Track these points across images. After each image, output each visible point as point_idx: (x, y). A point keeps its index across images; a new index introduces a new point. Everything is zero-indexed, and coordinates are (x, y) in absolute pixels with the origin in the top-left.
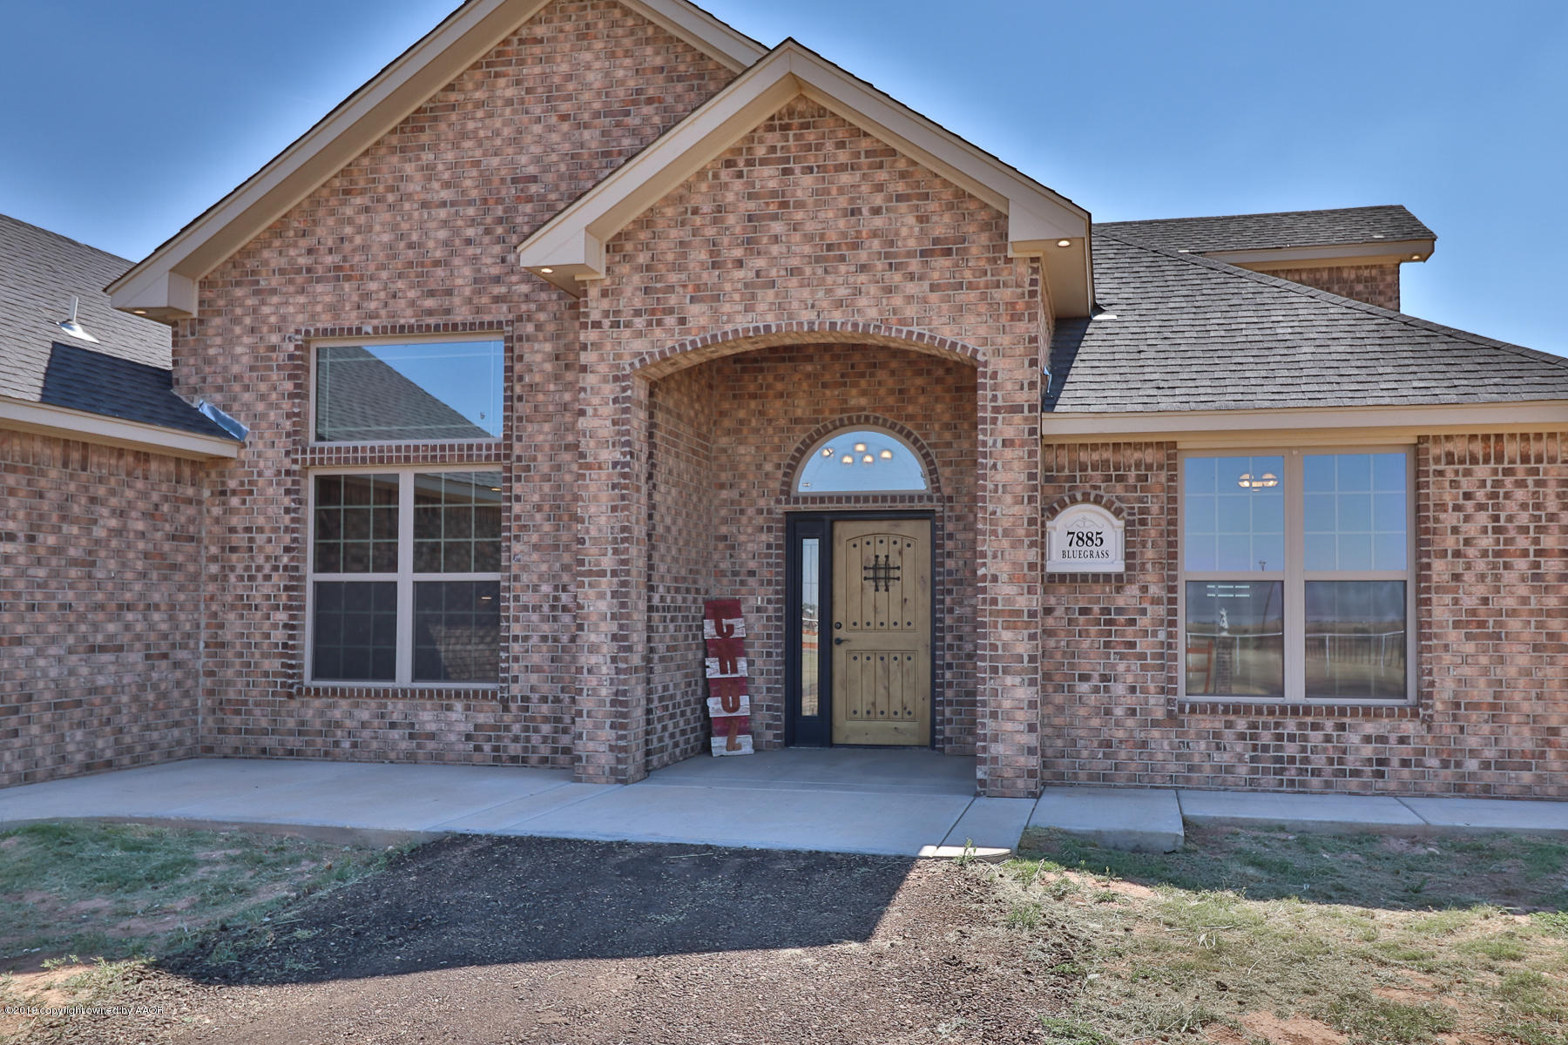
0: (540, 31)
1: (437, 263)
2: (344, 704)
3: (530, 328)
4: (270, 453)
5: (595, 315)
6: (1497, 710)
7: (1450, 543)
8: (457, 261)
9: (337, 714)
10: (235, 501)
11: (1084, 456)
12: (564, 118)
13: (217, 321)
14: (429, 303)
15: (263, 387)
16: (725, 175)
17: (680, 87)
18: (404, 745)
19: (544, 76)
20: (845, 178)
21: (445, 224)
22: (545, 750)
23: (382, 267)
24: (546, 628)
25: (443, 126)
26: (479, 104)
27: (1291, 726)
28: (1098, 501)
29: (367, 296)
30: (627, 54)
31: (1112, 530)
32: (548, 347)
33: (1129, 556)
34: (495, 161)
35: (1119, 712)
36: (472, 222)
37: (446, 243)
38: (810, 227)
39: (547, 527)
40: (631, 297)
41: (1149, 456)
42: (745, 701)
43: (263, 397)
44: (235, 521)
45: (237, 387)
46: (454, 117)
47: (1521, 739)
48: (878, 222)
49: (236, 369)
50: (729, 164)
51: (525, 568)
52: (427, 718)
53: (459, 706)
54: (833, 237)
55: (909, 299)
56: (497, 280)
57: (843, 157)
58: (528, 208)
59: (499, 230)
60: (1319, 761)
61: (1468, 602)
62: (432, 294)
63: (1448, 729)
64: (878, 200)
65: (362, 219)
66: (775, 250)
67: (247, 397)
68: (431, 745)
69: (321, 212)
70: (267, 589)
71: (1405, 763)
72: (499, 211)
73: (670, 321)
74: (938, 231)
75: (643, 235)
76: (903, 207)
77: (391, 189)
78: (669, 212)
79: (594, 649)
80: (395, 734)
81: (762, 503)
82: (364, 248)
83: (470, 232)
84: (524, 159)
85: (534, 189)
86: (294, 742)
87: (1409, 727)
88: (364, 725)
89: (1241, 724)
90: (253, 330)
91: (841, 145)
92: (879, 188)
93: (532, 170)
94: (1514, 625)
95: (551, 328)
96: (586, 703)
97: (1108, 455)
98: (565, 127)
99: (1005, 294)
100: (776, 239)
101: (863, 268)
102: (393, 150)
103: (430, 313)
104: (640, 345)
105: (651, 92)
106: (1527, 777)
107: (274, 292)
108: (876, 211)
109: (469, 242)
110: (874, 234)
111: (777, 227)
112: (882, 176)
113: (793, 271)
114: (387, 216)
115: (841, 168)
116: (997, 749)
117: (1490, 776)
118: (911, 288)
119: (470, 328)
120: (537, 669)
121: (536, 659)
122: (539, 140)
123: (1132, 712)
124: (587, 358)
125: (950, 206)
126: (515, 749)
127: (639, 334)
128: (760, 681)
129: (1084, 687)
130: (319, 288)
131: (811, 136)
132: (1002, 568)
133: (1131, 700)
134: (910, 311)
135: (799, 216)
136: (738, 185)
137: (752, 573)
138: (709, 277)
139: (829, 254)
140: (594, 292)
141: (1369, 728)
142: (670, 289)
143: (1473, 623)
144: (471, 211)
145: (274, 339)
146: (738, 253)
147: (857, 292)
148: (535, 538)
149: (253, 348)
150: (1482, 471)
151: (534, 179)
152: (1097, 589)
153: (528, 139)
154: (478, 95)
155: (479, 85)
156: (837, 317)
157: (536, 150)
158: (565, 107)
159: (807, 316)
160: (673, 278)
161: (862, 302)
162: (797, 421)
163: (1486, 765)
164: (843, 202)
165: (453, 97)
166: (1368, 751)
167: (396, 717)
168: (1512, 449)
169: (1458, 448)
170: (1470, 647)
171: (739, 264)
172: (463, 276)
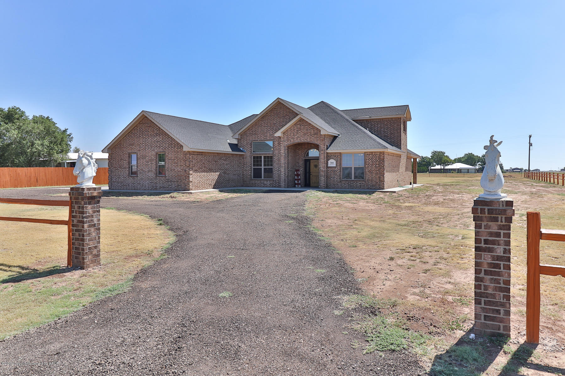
0: (276, 107)
1: (265, 133)
2: (257, 181)
3: (275, 140)
4: (248, 154)
5: (282, 140)
6: (372, 180)
7: (368, 163)
8: (268, 133)
9: (256, 182)
10: (245, 159)
11: (332, 154)
12: (279, 117)
13: (242, 139)
14: (265, 137)
15: (247, 146)
16: (295, 126)
17: (291, 114)
18: (263, 185)
19: (277, 112)
20: (306, 127)
21: (266, 129)
22: (278, 186)
23: (260, 133)
24: (277, 173)
25: (266, 118)
26: (270, 115)
27: (352, 182)
28: (333, 159)
29: (258, 137)
30: (285, 110)
31: (335, 162)
32: (277, 142)
33: (336, 165)
34: (271, 122)
35: (335, 181)
36: (269, 129)
37: (267, 131)
38: (303, 131)
39: (277, 162)
40: (285, 139)
41: (338, 154)
42: (300, 181)
43: (247, 148)
44: (245, 161)
45: (245, 146)
46: (267, 117)
47: (374, 183)
48: (309, 131)
49: (244, 145)
50: (295, 125)
51: (275, 166)
52: (265, 182)
53: (269, 181)
54: (305, 133)
55: (312, 139)
56: (272, 135)
57: (306, 124)
58: (275, 127)
59: (272, 129)
60: (355, 186)
61: (369, 169)
62: (265, 136)
63: (367, 182)
64: (309, 129)
65: (258, 128)
66: (300, 134)
67: (246, 147)
68: (266, 185)
69: (253, 127)
70: (248, 168)
71: (363, 186)
72: (272, 127)
73: (289, 141)
74: (315, 132)
75: (287, 132)
76: (312, 129)
77: (261, 125)
78: (289, 130)
79: (282, 175)
80: (262, 184)
81: (302, 158)
82: (258, 131)
83: (269, 130)
84: (274, 122)
85: (276, 125)
86: (251, 185)
87: (363, 182)
88: (259, 183)
89: (347, 182)
90: (246, 140)
91: (306, 123)
92: (310, 127)
93: (275, 123)
94: (374, 172)
95: (278, 140)
96: (282, 180)
97: (334, 154)
98: (279, 118)
99: (322, 138)
100: (300, 133)
101: (308, 136)
102: (261, 120)
103: (265, 138)
104: (286, 143)
105: (288, 114)
106: (374, 187)
107: (248, 136)
108: (309, 130)
109: (269, 131)
110: (309, 132)
111: (300, 131)
112: (310, 126)
113: (301, 136)
114: (260, 128)
115: (306, 125)
116: (321, 184)
117: (371, 187)
118: (313, 138)
119: (269, 140)
120: (276, 177)
121: (276, 176)
122: (276, 119)
123: (336, 181)
124: (281, 145)
125: (316, 130)
126: (274, 185)
127: (286, 142)
128: (302, 179)
129: (332, 178)
130: (253, 136)
131: (303, 122)
132: (321, 166)
133: (336, 180)
134: (313, 140)
135: (302, 130)
136: (296, 127)
137: (301, 166)
138: (293, 136)
139: (305, 134)
140: (282, 138)
141: (360, 182)
142: (289, 138)
143: (369, 171)
144: (269, 127)
145: (249, 141)
146: (296, 134)
147: (307, 138)
148: (276, 163)
149: (246, 142)
150: (371, 156)
151: (275, 124)
152: (333, 168)
153: (275, 119)
154: (270, 114)
155: (270, 113)
156: (306, 141)
157: (276, 121)
158: (279, 116)
159: (303, 140)
160: (290, 137)
161: (308, 139)
162: (306, 148)
163: (371, 186)
164: (306, 129)
165: (267, 115)
166: (359, 185)
167: (262, 182)
168: (374, 153)
169: (368, 153)
170: (369, 174)
171: (296, 135)
172: (268, 135)
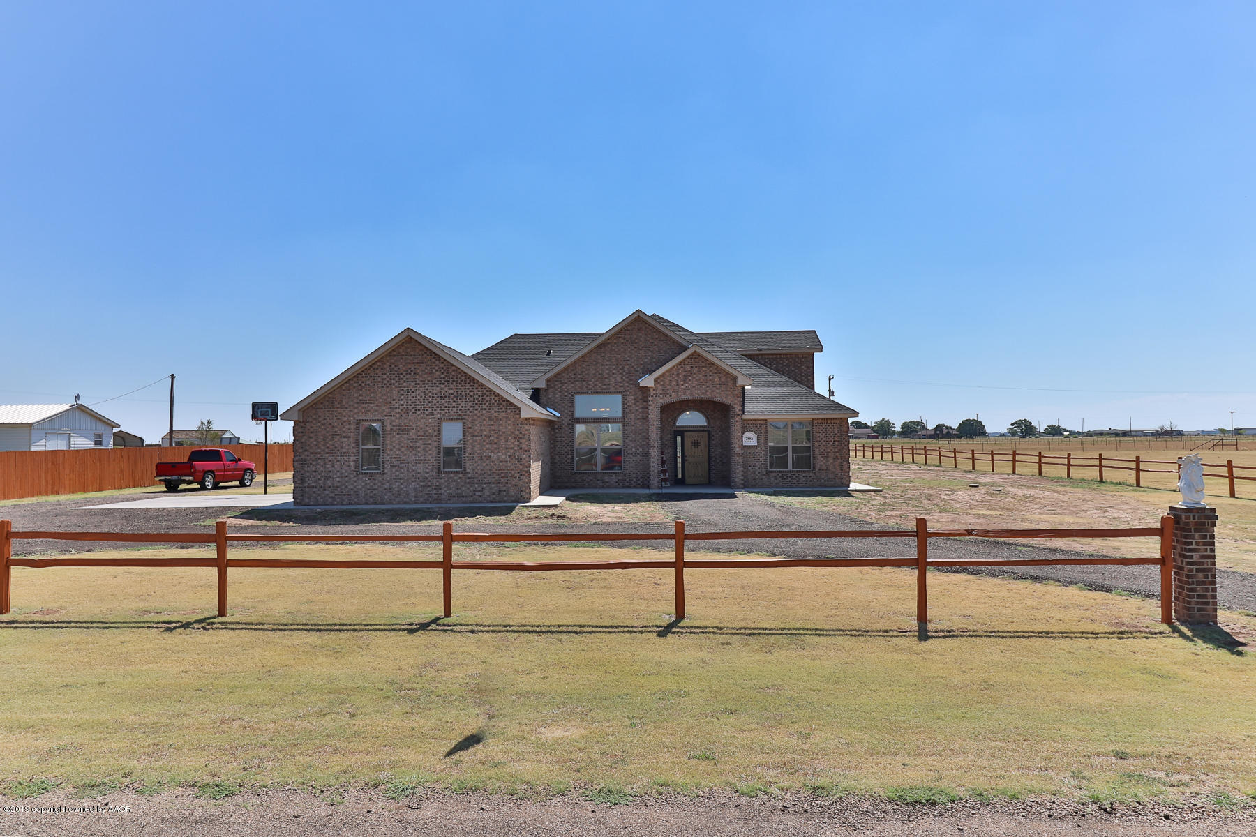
0: (629, 328)
1: (606, 378)
2: (586, 476)
3: (628, 393)
4: (566, 420)
5: (652, 394)
6: (827, 471)
7: (819, 439)
8: (611, 378)
9: (584, 478)
10: (557, 431)
11: (749, 422)
12: (636, 348)
13: (551, 389)
14: (604, 387)
15: (564, 405)
16: (679, 367)
17: (662, 343)
18: (601, 484)
19: (631, 338)
20: (704, 369)
21: (607, 369)
22: (635, 485)
23: (593, 378)
24: (634, 458)
25: (607, 348)
26: (615, 343)
27: (790, 475)
28: (752, 431)
29: (589, 385)
30: (650, 334)
31: (754, 437)
32: (633, 397)
33: (758, 442)
34: (620, 356)
35: (757, 473)
36: (614, 369)
37: (608, 374)
38: (697, 378)
39: (634, 436)
40: (660, 391)
41: (762, 422)
42: (667, 474)
43: (564, 407)
44: (557, 435)
45: (557, 404)
46: (609, 346)
47: (831, 476)
48: (711, 378)
49: (556, 401)
50: (680, 365)
51: (629, 445)
52: (606, 479)
53: (614, 476)
54: (701, 380)
55: (717, 393)
56: (620, 382)
57: (703, 364)
58: (627, 367)
59: (621, 371)
60: (795, 481)
61: (822, 450)
62: (605, 385)
63: (818, 474)
64: (711, 374)
65: (587, 368)
66: (690, 382)
67: (559, 407)
68: (608, 484)
69: (577, 366)
70: (566, 450)
71: (811, 481)
72: (621, 367)
73: (668, 396)
74: (723, 380)
75: (662, 378)
76: (715, 375)
77: (594, 361)
78: (668, 374)
79: (653, 462)
80: (599, 482)
81: (668, 428)
82: (588, 374)
83: (614, 371)
84: (626, 356)
85: (629, 363)
86: (573, 485)
87: (811, 474)
88: (591, 480)
89: (780, 475)
90: (560, 392)
91: (703, 362)
92: (711, 371)
93: (628, 358)
94: (830, 454)
95: (633, 393)
96: (652, 473)
97: (754, 422)
98: (636, 349)
99: (736, 393)
100: (690, 380)
101: (708, 387)
102: (594, 352)
103: (604, 389)
104: (661, 401)
105: (656, 343)
106: (832, 483)
107: (566, 383)
108: (710, 376)
109: (613, 374)
110: (710, 380)
111: (690, 378)
112: (711, 369)
113: (694, 387)
114: (593, 367)
115: (703, 367)
116: (736, 480)
117: (826, 483)
118: (718, 391)
119: (615, 393)
120: (632, 467)
121: (631, 465)
122: (630, 352)
123: (759, 473)
124: (650, 403)
125: (725, 375)
126: (627, 484)
127: (661, 398)
128: (669, 470)
129: (750, 468)
130: (577, 383)
131: (697, 360)
132: (737, 446)
133: (759, 471)
134: (717, 395)
135: (694, 376)
136: (682, 369)
137: (666, 445)
138: (676, 387)
139: (701, 384)
140: (651, 390)
141: (804, 475)
142: (668, 389)
143: (822, 454)
144: (614, 367)
145: (566, 394)
146: (682, 383)
147: (707, 391)
148: (631, 439)
149: (561, 396)
150: (824, 426)
151: (629, 361)
152: (752, 449)
153: (627, 352)
154: (615, 341)
155: (615, 339)
156: (703, 396)
157: (629, 354)
158: (636, 345)
159: (697, 396)
160: (668, 387)
161: (708, 393)
162: (676, 409)
163: (825, 481)
164: (703, 374)
165: (609, 341)
166: (804, 479)
167: (599, 478)
168: (829, 422)
169: (819, 421)
170: (822, 459)
171: (682, 385)
172: (612, 382)
